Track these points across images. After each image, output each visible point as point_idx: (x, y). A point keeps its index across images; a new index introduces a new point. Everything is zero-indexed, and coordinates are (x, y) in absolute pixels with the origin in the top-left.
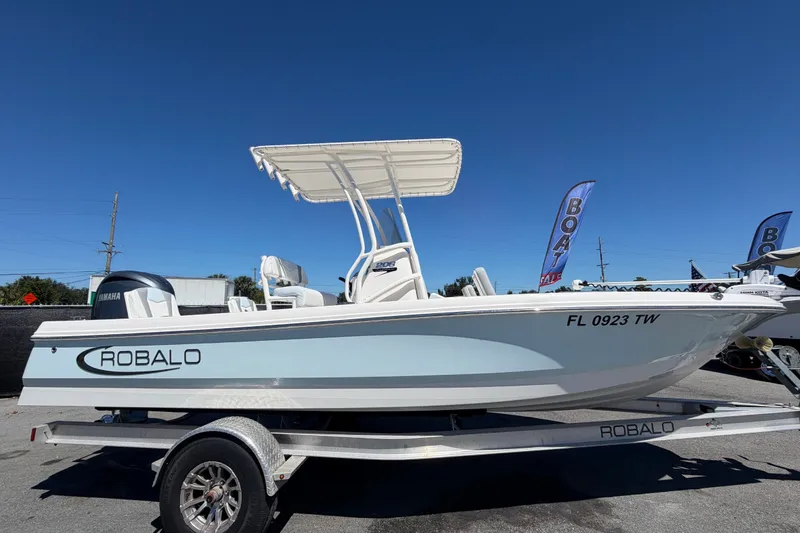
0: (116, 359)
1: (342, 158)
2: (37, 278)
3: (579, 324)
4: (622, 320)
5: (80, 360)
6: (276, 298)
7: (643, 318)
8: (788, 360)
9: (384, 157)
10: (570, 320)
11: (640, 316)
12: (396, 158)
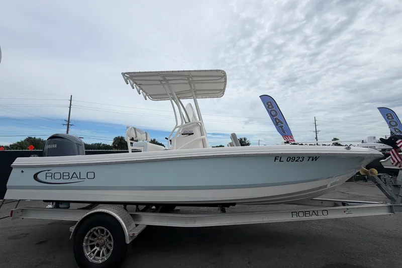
0: (53, 176)
1: (167, 78)
2: (35, 138)
3: (280, 161)
4: (301, 159)
5: (35, 177)
6: (134, 148)
7: (311, 159)
8: (385, 180)
9: (188, 79)
10: (275, 159)
11: (310, 157)
12: (194, 79)
